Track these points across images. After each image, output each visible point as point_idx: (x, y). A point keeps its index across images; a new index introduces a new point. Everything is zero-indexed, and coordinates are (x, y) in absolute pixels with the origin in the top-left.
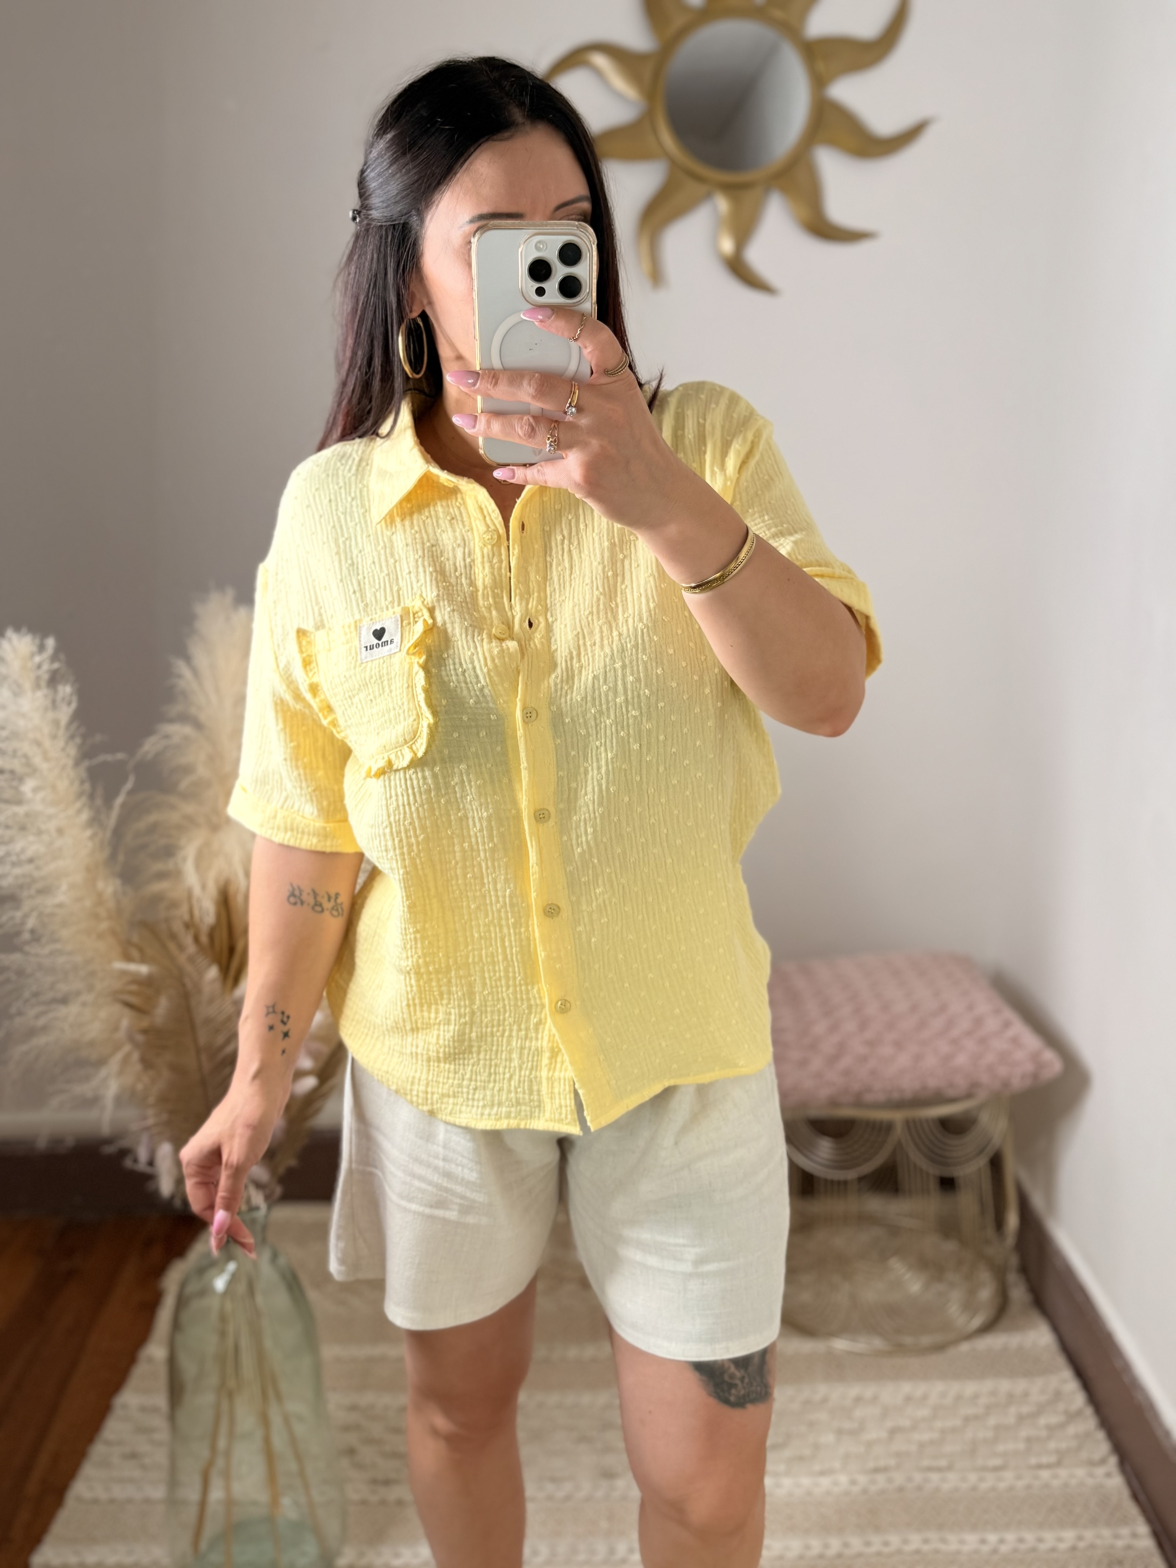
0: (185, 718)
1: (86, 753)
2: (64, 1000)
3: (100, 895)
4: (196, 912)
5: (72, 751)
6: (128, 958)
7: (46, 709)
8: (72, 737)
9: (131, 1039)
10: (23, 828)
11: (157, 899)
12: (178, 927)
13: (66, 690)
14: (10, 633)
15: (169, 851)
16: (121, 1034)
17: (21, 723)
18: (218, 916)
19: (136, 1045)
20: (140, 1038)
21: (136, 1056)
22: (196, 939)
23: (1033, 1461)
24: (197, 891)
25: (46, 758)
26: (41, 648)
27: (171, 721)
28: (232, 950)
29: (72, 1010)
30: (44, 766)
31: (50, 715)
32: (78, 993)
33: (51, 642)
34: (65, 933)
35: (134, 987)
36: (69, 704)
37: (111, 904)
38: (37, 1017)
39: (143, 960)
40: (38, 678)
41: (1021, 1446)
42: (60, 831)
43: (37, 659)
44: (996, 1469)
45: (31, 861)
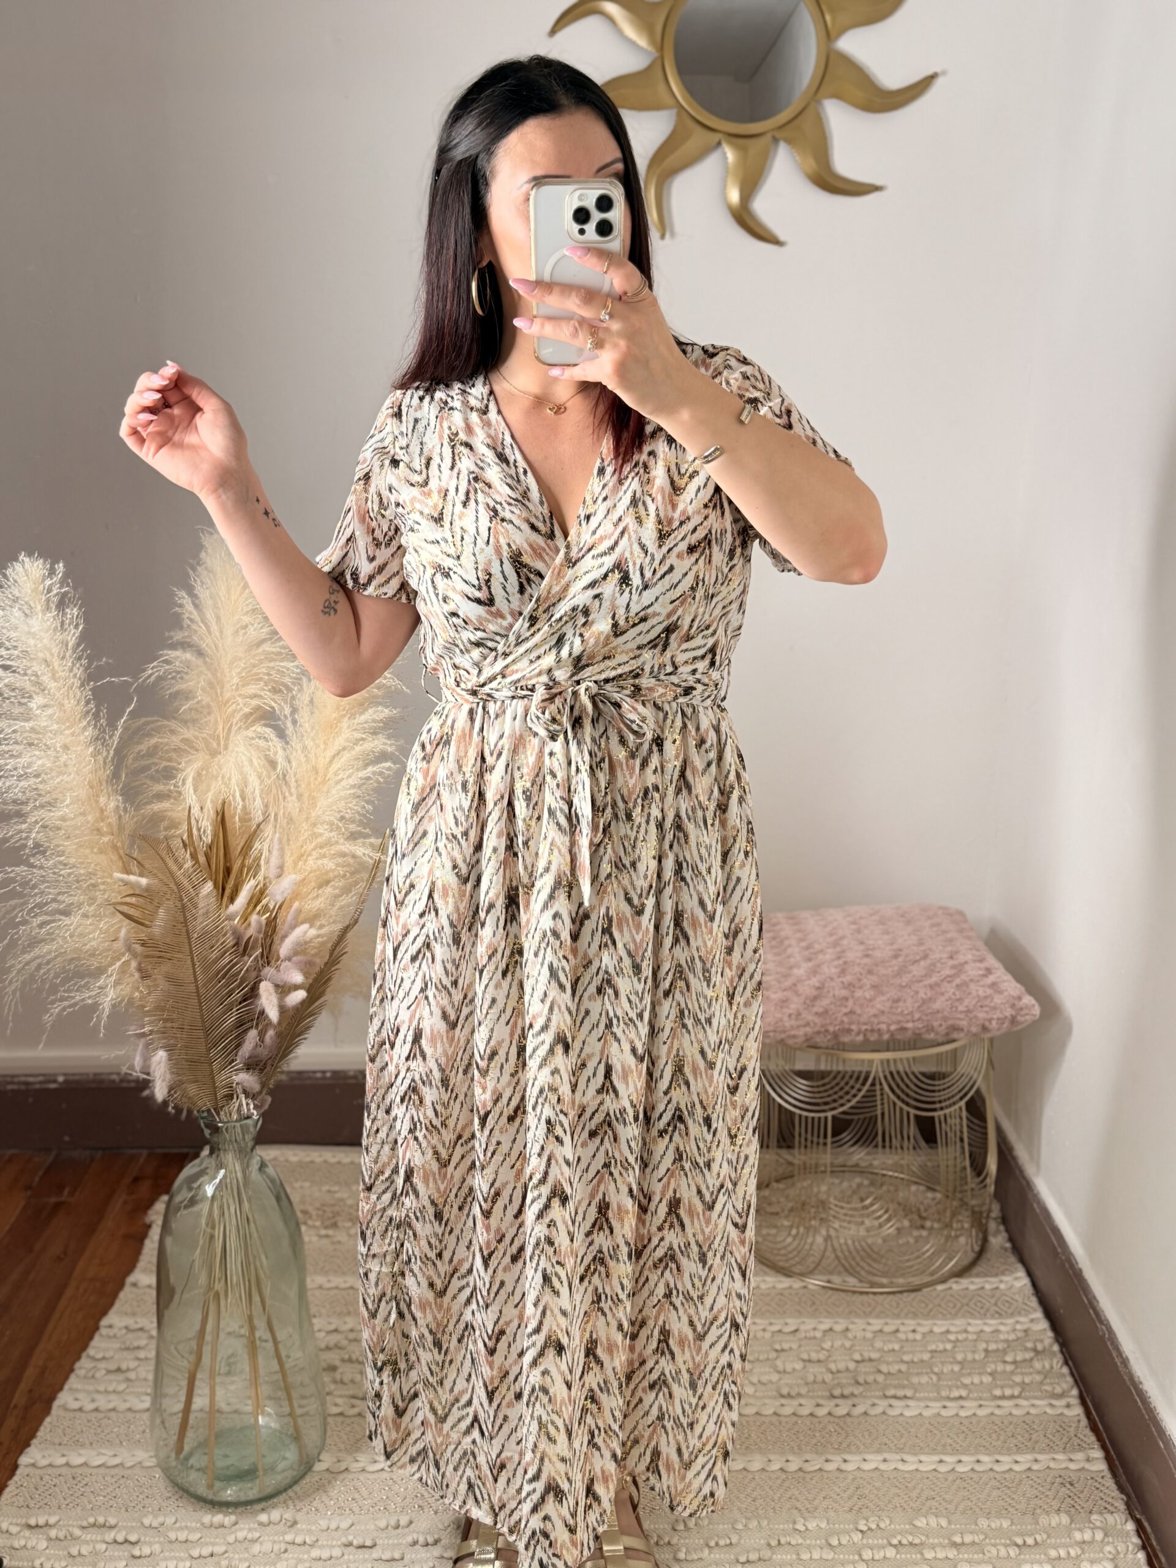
0: (185, 645)
1: (91, 676)
2: (66, 913)
3: (102, 811)
4: (195, 832)
5: (79, 671)
6: (128, 872)
7: (55, 629)
8: (79, 658)
9: (129, 949)
10: (30, 744)
11: (156, 819)
12: (177, 843)
13: (73, 612)
14: (22, 556)
15: (169, 774)
16: (119, 945)
17: (32, 642)
18: (215, 835)
19: (135, 955)
20: (138, 948)
21: (134, 964)
22: (194, 856)
23: (998, 1392)
24: (196, 811)
25: (54, 678)
26: (52, 572)
27: (173, 647)
28: (228, 871)
29: (75, 920)
30: (52, 685)
31: (59, 636)
32: (80, 906)
33: (60, 567)
34: (69, 846)
35: (133, 900)
36: (76, 627)
37: (113, 820)
38: (41, 926)
39: (141, 875)
40: (48, 600)
41: (987, 1379)
42: (66, 747)
43: (48, 582)
44: (961, 1398)
45: (37, 776)
